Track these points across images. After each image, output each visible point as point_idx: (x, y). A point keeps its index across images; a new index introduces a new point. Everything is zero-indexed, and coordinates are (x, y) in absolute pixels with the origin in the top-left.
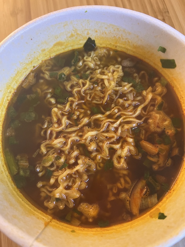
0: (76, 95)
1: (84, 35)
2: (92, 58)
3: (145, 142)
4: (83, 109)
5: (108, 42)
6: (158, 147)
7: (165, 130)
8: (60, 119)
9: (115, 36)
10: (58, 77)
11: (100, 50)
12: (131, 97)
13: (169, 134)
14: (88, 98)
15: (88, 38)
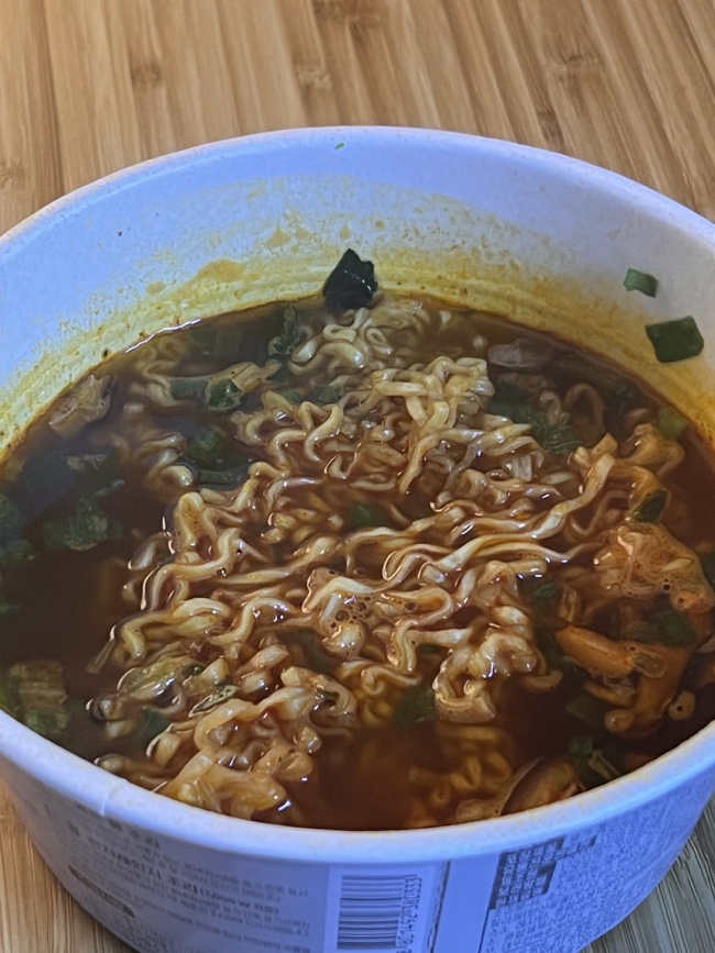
0: (282, 459)
1: (328, 238)
2: (357, 331)
3: (578, 630)
4: (309, 507)
5: (428, 272)
6: (633, 649)
7: (669, 591)
8: (211, 537)
9: (458, 242)
10: (208, 395)
11: (394, 304)
12: (522, 470)
13: (686, 606)
14: (335, 470)
15: (343, 251)
